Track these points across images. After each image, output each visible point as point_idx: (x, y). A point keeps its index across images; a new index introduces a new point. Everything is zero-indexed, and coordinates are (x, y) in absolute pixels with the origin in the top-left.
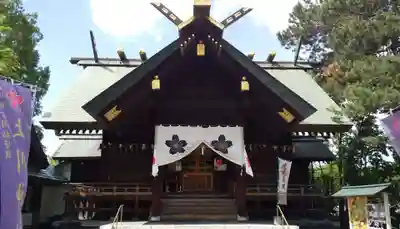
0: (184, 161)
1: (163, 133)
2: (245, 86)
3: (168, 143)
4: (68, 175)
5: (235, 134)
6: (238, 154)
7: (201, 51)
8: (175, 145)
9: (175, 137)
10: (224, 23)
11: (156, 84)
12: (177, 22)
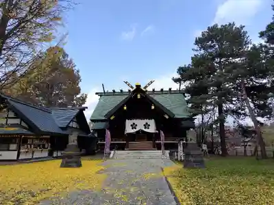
0: (136, 132)
1: (128, 123)
2: (153, 107)
3: (132, 125)
4: (96, 135)
5: (152, 123)
6: (152, 129)
7: (139, 96)
8: (134, 126)
9: (134, 124)
10: (145, 87)
11: (125, 108)
12: (132, 87)
